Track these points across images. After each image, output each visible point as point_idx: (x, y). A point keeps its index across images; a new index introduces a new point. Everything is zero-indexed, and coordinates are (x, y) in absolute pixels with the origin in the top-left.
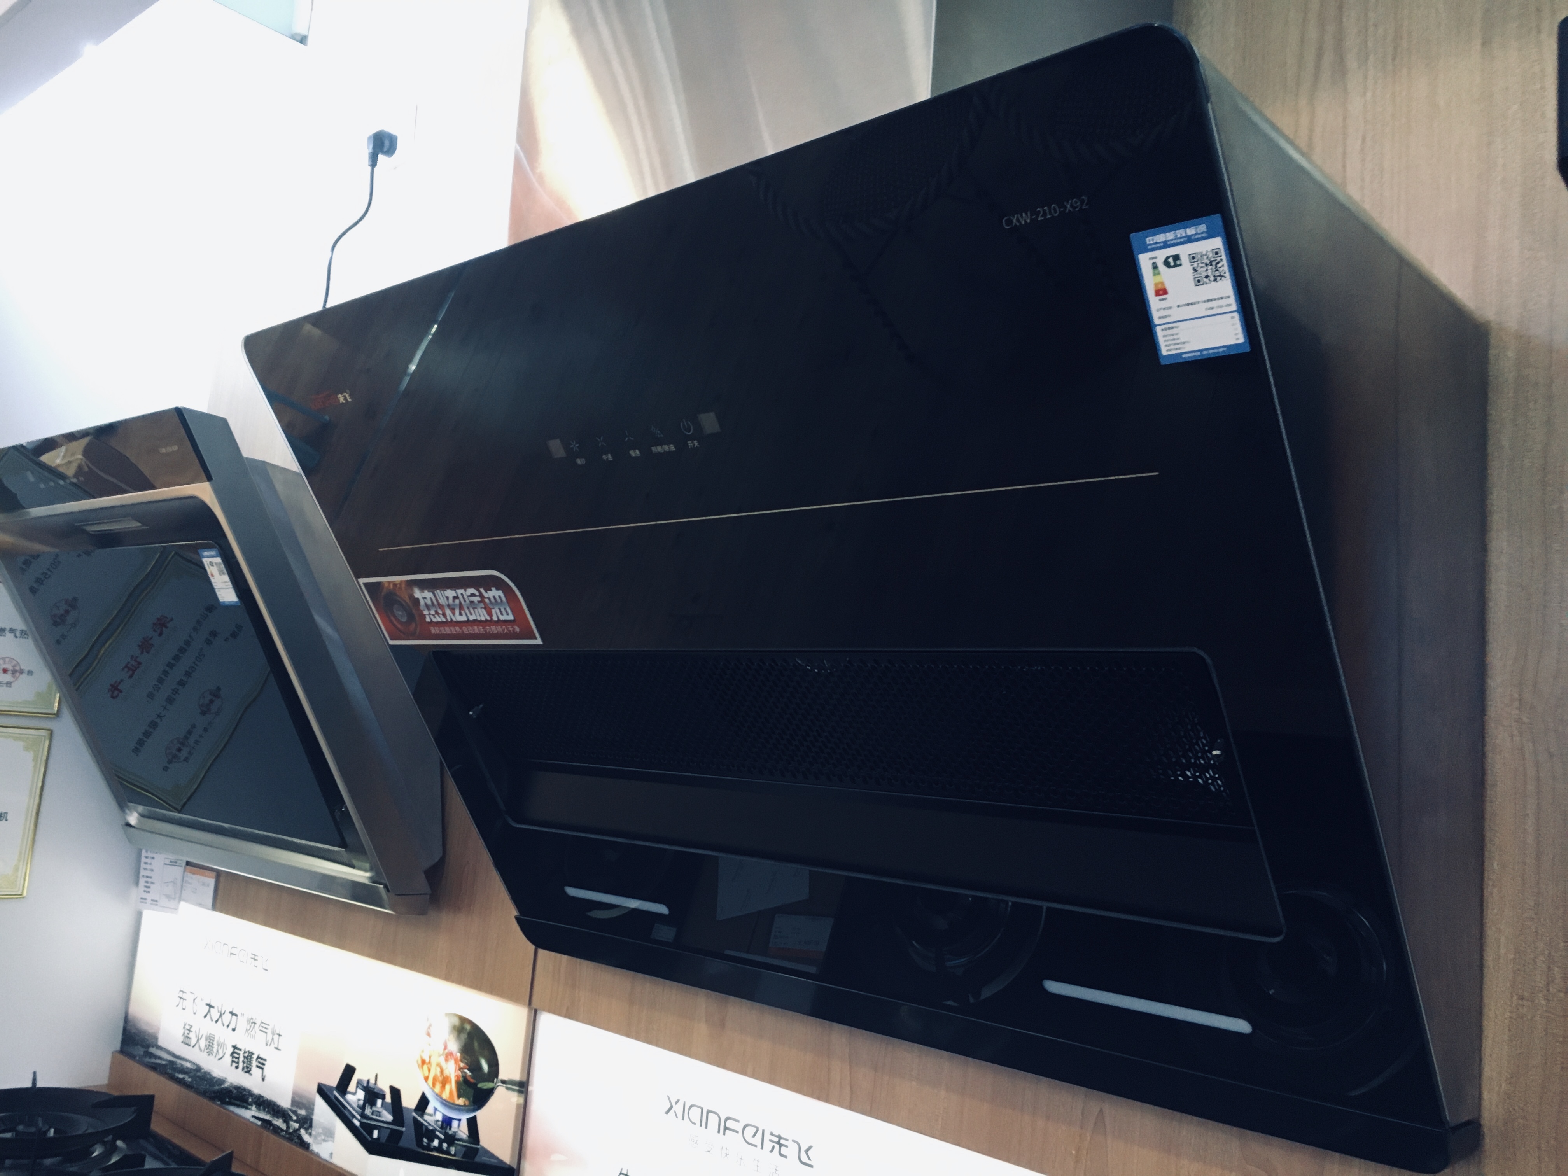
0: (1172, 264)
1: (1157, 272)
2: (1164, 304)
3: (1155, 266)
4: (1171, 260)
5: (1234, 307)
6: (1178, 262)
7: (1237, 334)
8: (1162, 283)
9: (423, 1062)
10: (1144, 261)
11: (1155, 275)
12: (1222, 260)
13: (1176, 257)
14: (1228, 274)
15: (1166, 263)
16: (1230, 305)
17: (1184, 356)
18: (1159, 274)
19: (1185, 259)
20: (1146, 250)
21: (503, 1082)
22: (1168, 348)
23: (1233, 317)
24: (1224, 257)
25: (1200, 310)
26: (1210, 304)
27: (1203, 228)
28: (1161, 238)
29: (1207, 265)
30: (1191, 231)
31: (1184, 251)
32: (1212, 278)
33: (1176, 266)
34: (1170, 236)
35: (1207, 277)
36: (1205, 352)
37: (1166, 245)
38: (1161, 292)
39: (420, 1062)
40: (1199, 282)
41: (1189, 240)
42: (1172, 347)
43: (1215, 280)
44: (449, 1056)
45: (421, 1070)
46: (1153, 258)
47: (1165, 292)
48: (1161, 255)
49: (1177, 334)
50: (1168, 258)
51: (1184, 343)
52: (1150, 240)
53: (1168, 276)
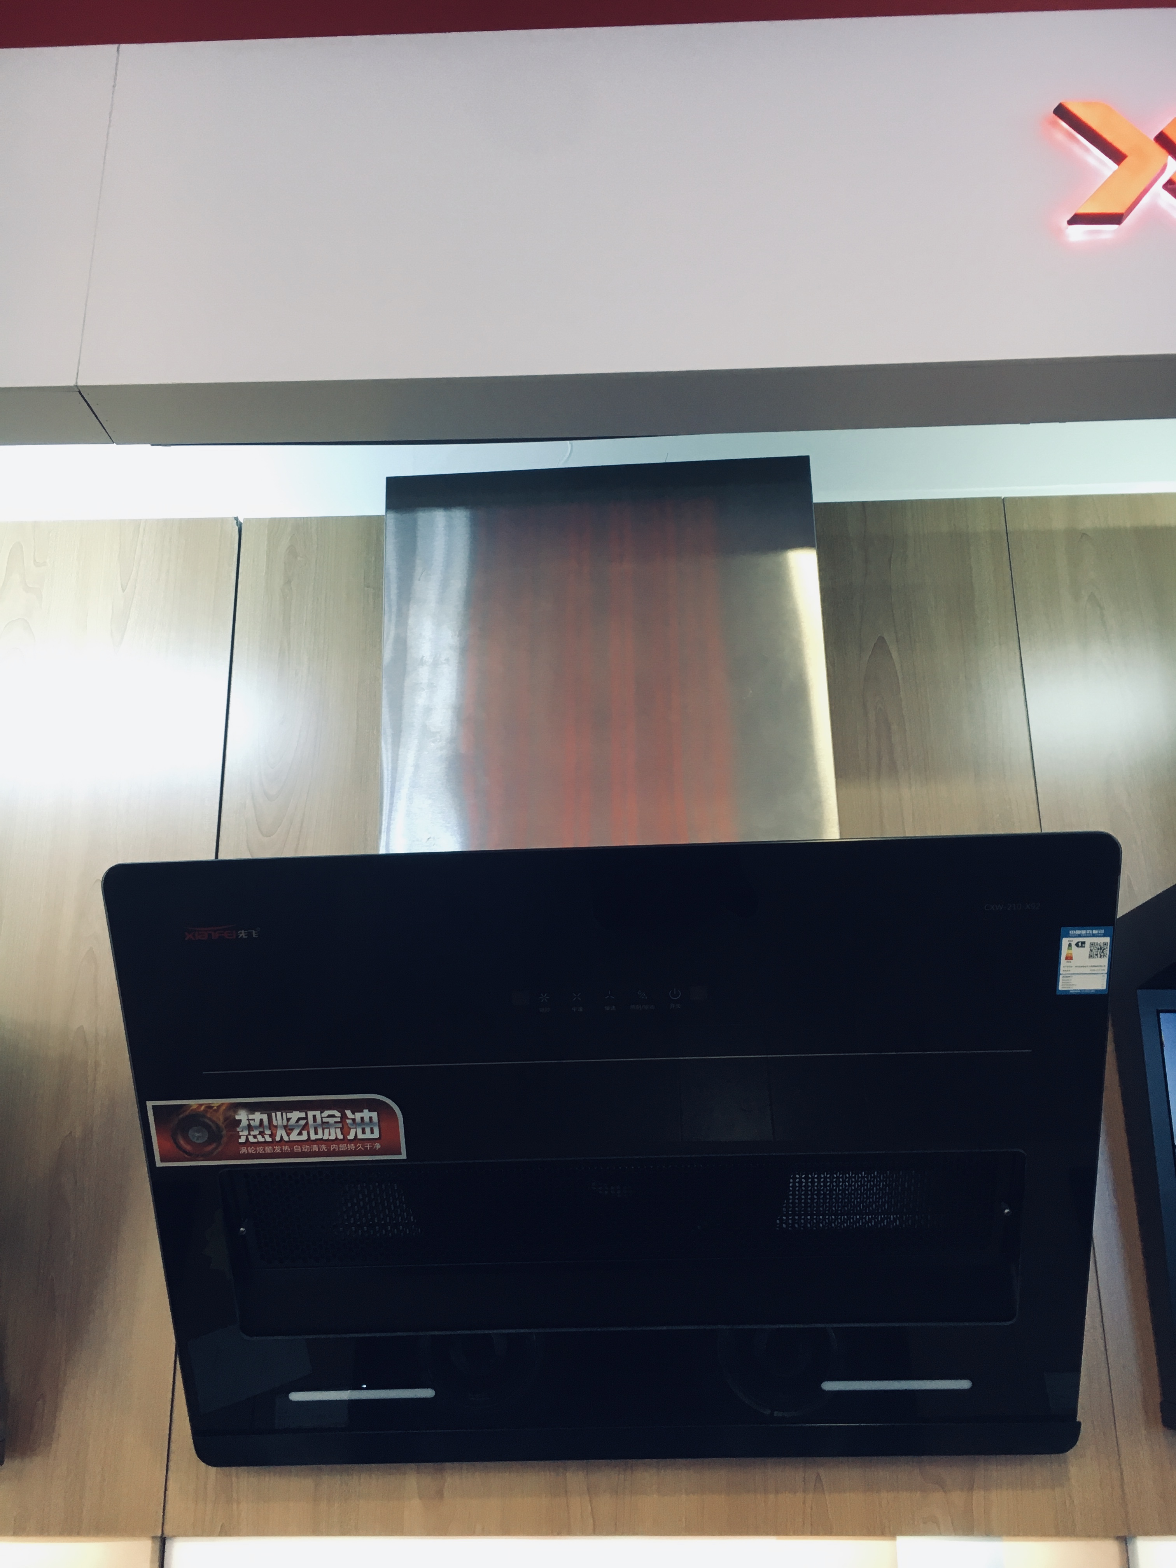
0: (1080, 945)
1: (1070, 947)
2: (1069, 964)
3: (1070, 945)
4: (1080, 944)
5: (1106, 971)
6: (1083, 945)
7: (1103, 984)
8: (1071, 954)
10: (1065, 941)
11: (1068, 949)
12: (1107, 948)
13: (1083, 943)
14: (1108, 956)
15: (1077, 945)
16: (1104, 970)
17: (1071, 992)
18: (1071, 949)
19: (1087, 945)
20: (1068, 936)
22: (1063, 986)
23: (1103, 976)
24: (1108, 947)
25: (1087, 970)
26: (1094, 968)
27: (1102, 931)
28: (1078, 932)
29: (1098, 949)
30: (1095, 932)
31: (1088, 941)
32: (1099, 956)
33: (1082, 946)
34: (1084, 932)
35: (1097, 955)
36: (1082, 991)
37: (1080, 936)
38: (1069, 958)
40: (1091, 956)
41: (1094, 936)
42: (1065, 986)
43: (1101, 957)
46: (1070, 941)
47: (1071, 958)
48: (1076, 940)
49: (1071, 980)
50: (1078, 942)
51: (1073, 985)
52: (1071, 932)
53: (1075, 951)
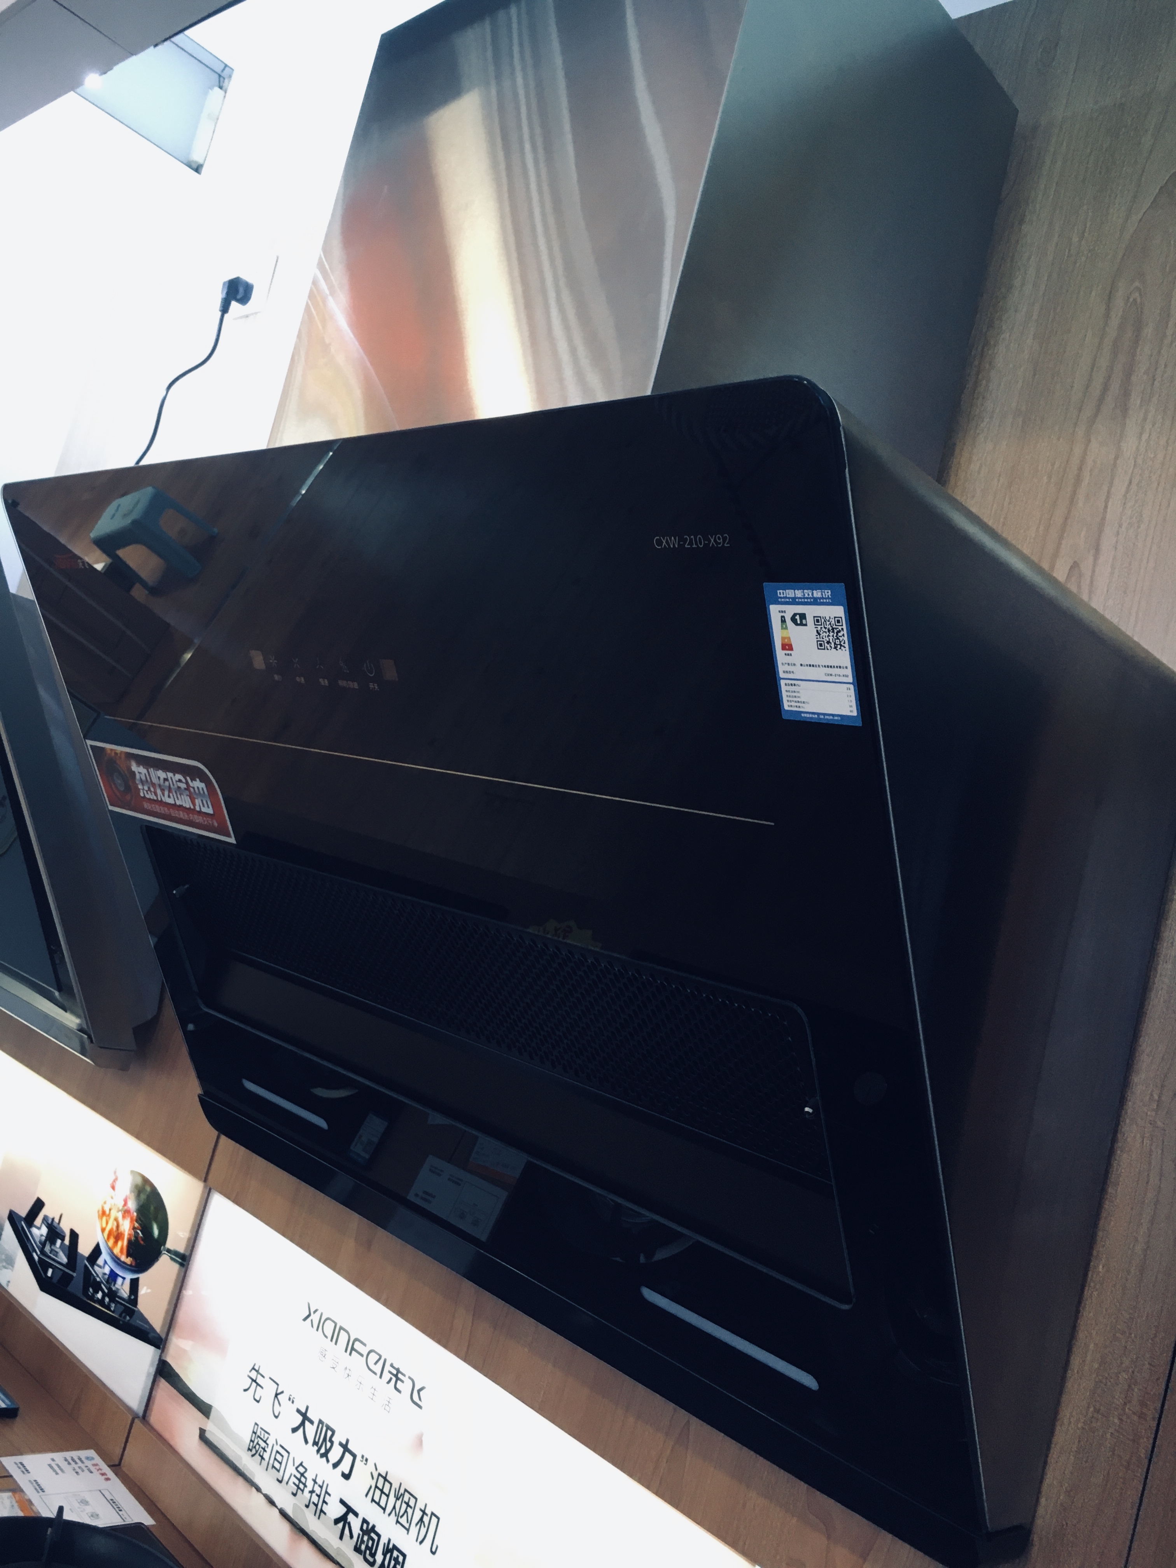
0: (799, 622)
1: (784, 625)
2: (789, 659)
3: (783, 620)
4: (798, 617)
5: (850, 679)
6: (804, 622)
7: (851, 706)
8: (789, 638)
9: (104, 1213)
10: (774, 611)
11: (782, 628)
12: (842, 629)
13: (803, 616)
14: (847, 645)
15: (793, 619)
16: (847, 676)
17: (804, 716)
18: (786, 628)
19: (810, 620)
20: (777, 602)
21: (169, 1251)
22: (789, 704)
23: (849, 689)
24: (844, 627)
25: (820, 674)
26: (829, 671)
27: (828, 593)
28: (790, 593)
29: (829, 631)
30: (817, 594)
31: (811, 611)
32: (833, 645)
33: (801, 624)
34: (799, 593)
35: (828, 642)
36: (822, 717)
37: (794, 602)
38: (787, 646)
39: (101, 1212)
40: (820, 646)
41: (815, 602)
42: (793, 704)
43: (835, 648)
44: (126, 1212)
45: (100, 1220)
46: (782, 612)
47: (791, 648)
48: (791, 610)
49: (798, 692)
50: (795, 615)
51: (804, 702)
52: (781, 593)
53: (794, 632)
